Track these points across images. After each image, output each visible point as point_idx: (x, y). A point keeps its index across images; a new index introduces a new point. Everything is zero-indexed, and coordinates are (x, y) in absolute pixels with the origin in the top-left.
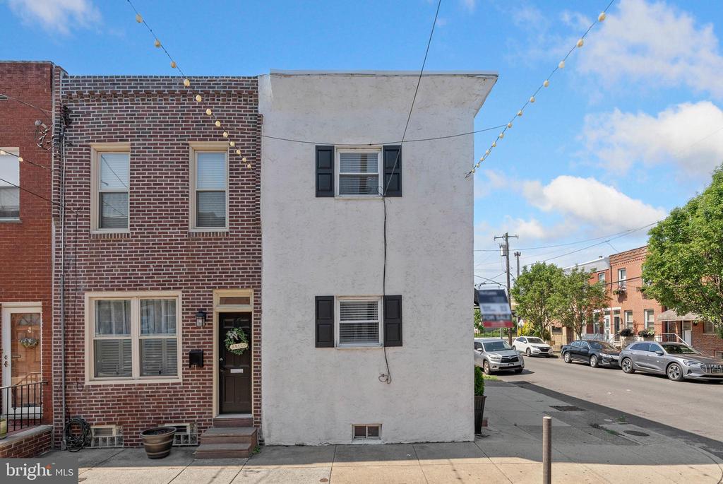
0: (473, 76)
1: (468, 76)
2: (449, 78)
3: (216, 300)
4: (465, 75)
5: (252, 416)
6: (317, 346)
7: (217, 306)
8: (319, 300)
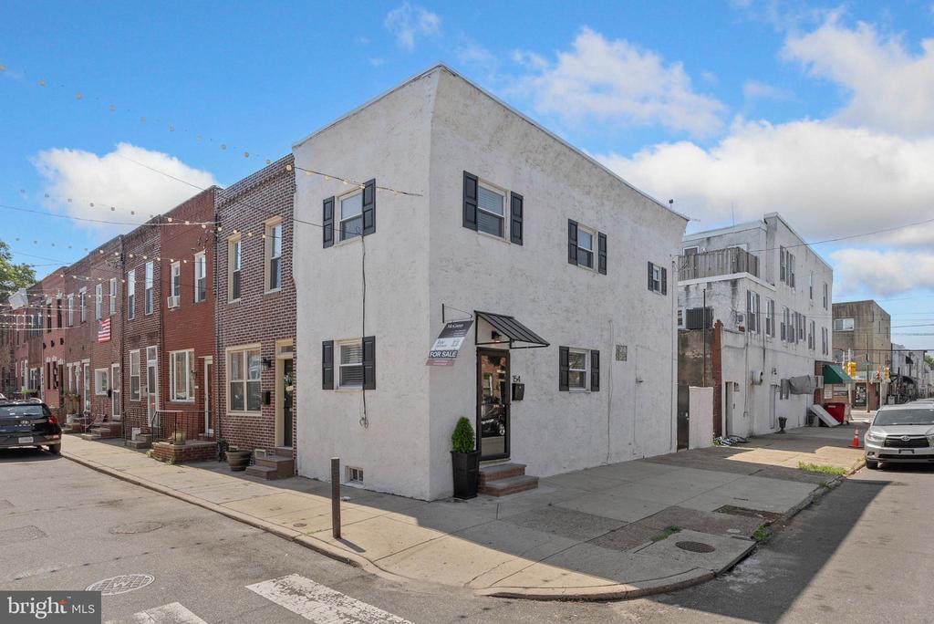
0: (419, 78)
1: (415, 80)
2: (400, 90)
3: (278, 349)
4: (411, 82)
5: (292, 449)
6: (324, 389)
7: (279, 354)
8: (325, 344)
